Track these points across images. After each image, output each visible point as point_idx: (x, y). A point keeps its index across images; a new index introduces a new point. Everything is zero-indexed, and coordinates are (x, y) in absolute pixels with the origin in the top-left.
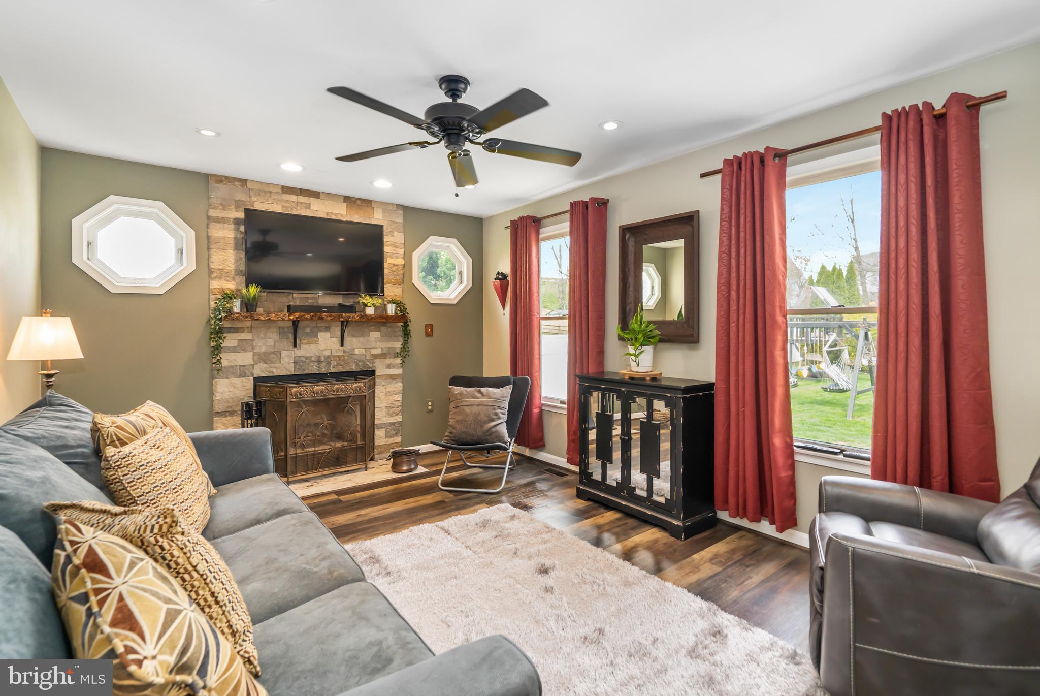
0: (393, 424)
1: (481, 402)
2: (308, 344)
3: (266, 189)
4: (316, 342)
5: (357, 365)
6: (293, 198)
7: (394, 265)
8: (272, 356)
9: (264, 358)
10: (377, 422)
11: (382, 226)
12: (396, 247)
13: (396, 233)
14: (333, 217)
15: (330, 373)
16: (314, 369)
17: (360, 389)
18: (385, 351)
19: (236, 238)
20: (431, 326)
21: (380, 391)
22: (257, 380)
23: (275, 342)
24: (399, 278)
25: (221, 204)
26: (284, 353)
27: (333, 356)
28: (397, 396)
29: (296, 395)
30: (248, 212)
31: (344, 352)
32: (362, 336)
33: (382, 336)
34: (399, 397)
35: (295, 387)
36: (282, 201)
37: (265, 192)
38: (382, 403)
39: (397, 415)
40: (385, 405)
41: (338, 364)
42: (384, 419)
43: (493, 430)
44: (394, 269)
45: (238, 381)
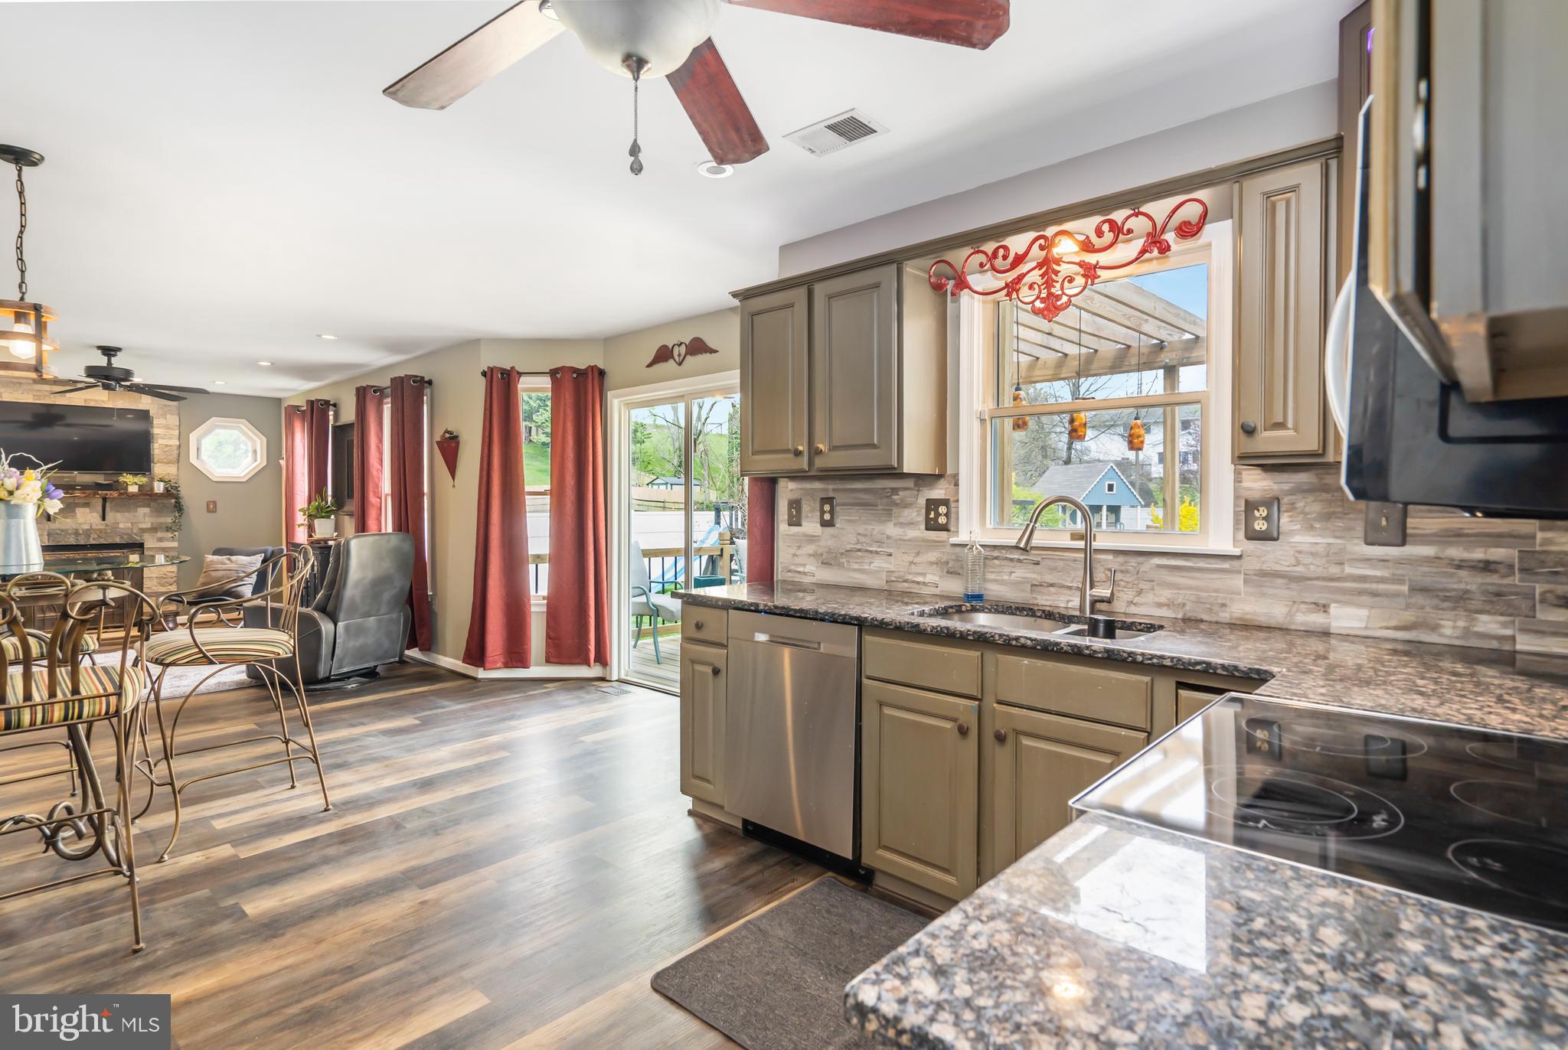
0: (167, 594)
1: (226, 568)
2: (65, 517)
4: (74, 516)
5: (122, 537)
6: (46, 388)
7: (167, 446)
10: (146, 591)
11: (148, 411)
12: (169, 428)
13: (168, 416)
15: (89, 544)
16: (71, 540)
18: (155, 526)
20: (215, 503)
24: (173, 458)
27: (94, 530)
28: (171, 568)
31: (106, 525)
32: (128, 511)
33: (151, 511)
34: (174, 569)
36: (33, 391)
38: (153, 574)
39: (171, 584)
40: (155, 575)
41: (99, 537)
42: (155, 588)
44: (165, 449)
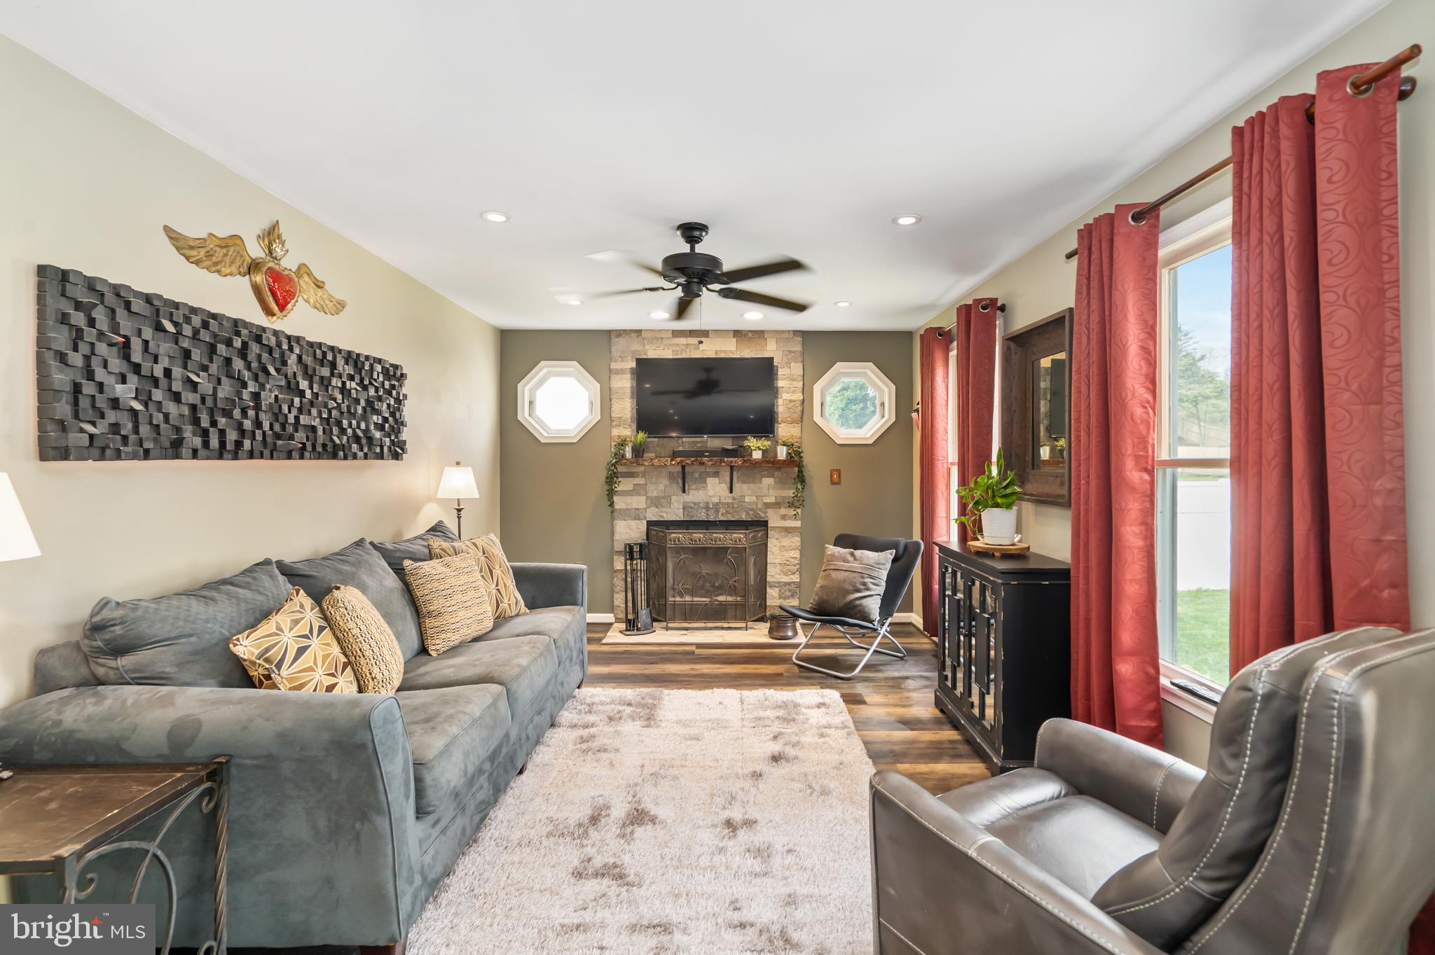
0: (789, 584)
1: (849, 567)
2: (697, 489)
3: (658, 336)
4: (705, 488)
5: (748, 514)
6: (683, 341)
7: (790, 401)
8: (663, 500)
9: (655, 502)
10: (769, 579)
11: (772, 359)
12: (793, 380)
13: (793, 364)
14: (722, 355)
15: (720, 521)
16: (702, 516)
17: (740, 540)
18: (779, 500)
19: (632, 387)
20: (839, 472)
21: (774, 545)
22: (650, 523)
23: (666, 486)
24: (797, 415)
25: (620, 356)
26: (674, 498)
27: (722, 504)
28: (793, 552)
29: (675, 541)
30: (639, 361)
31: (734, 499)
32: (754, 482)
33: (775, 482)
34: (797, 554)
35: (674, 533)
36: (673, 345)
37: (657, 339)
38: (775, 558)
39: (794, 573)
40: (778, 561)
41: (727, 512)
42: (777, 576)
43: (858, 602)
44: (790, 405)
45: (633, 523)
